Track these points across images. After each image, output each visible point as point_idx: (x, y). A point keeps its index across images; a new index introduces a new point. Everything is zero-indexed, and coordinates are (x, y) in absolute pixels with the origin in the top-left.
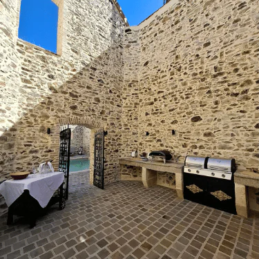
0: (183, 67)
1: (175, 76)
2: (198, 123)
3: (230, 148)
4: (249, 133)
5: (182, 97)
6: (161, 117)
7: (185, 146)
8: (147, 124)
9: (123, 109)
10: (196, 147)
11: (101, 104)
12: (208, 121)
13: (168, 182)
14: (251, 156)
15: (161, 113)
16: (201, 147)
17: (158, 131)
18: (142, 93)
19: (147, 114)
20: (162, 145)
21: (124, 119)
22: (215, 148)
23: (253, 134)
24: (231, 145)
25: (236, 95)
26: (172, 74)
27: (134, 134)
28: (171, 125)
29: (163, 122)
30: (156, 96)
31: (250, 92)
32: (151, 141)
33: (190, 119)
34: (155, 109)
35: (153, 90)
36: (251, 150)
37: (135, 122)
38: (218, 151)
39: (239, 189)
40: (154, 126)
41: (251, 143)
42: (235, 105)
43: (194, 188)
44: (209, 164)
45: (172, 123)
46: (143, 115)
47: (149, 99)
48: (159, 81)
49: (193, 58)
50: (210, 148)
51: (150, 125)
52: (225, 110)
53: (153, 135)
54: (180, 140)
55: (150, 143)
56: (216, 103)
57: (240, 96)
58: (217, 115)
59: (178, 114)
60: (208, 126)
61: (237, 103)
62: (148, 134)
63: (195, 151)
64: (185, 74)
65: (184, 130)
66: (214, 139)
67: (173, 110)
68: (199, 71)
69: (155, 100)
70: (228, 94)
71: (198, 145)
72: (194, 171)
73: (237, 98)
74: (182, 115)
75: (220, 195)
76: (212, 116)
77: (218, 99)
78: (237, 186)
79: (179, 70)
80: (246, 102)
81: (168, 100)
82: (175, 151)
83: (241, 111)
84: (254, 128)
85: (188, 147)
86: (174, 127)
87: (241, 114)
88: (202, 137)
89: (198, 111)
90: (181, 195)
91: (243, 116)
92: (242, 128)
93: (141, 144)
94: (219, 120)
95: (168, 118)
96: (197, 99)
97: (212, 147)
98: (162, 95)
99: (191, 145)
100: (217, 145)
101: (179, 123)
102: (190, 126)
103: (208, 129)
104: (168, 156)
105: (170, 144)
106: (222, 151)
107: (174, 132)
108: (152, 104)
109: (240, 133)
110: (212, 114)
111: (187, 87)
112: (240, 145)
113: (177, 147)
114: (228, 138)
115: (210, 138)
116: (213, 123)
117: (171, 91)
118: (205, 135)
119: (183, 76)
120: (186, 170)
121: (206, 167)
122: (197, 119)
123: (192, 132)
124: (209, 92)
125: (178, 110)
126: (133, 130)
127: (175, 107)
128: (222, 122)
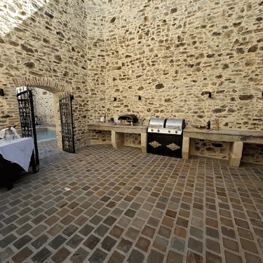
0: (151, 31)
1: (143, 41)
2: (161, 90)
3: (182, 111)
4: (197, 99)
5: (148, 64)
6: (128, 83)
7: (149, 111)
8: (114, 90)
9: (89, 72)
10: (157, 111)
11: (63, 64)
12: (169, 88)
13: (134, 142)
14: (196, 117)
15: (128, 79)
16: (162, 111)
17: (126, 97)
18: (108, 55)
19: (114, 79)
20: (129, 110)
21: (90, 84)
22: (172, 111)
23: (199, 100)
24: (183, 109)
25: (192, 66)
26: (141, 37)
27: (101, 99)
28: (138, 91)
29: (130, 88)
30: (124, 60)
31: (202, 65)
32: (118, 107)
33: (154, 87)
34: (122, 75)
35: (120, 53)
36: (196, 113)
37: (102, 88)
38: (174, 114)
39: (186, 140)
40: (122, 92)
41: (197, 107)
42: (190, 75)
43: (155, 144)
44: (167, 124)
45: (139, 89)
46: (110, 80)
47: (117, 63)
48: (127, 43)
49: (161, 23)
50: (168, 112)
51: (118, 90)
52: (182, 80)
53: (121, 101)
54: (145, 105)
55: (118, 109)
56: (177, 72)
57: (194, 67)
58: (176, 83)
59: (145, 80)
60: (168, 93)
61: (191, 73)
62: (115, 99)
63: (157, 114)
64: (153, 39)
65: (149, 96)
66: (172, 104)
67: (140, 76)
68: (165, 38)
69: (123, 64)
70: (186, 65)
71: (160, 110)
72: (155, 131)
73: (192, 69)
74: (148, 82)
75: (173, 146)
76: (173, 84)
77: (178, 68)
78: (184, 138)
79: (147, 34)
80: (198, 73)
81: (136, 66)
82: (140, 116)
83: (194, 81)
84: (200, 96)
85: (152, 112)
86: (140, 93)
87: (193, 83)
88: (163, 103)
89: (161, 79)
90: (145, 150)
91: (194, 85)
92: (192, 95)
93: (109, 110)
94: (177, 88)
95: (136, 84)
96: (162, 67)
97: (170, 111)
98: (129, 59)
99: (154, 109)
100: (174, 109)
101: (145, 89)
102: (154, 93)
103: (168, 95)
104: (135, 120)
105: (136, 110)
106: (177, 114)
107: (140, 98)
108: (119, 68)
109: (191, 99)
110: (173, 82)
111: (154, 54)
112: (190, 109)
113: (142, 112)
114: (182, 104)
115: (169, 103)
116: (173, 90)
117: (138, 56)
118: (166, 101)
119: (150, 42)
120: (149, 131)
121: (165, 127)
122: (160, 86)
123: (156, 98)
124: (172, 61)
125: (144, 77)
126: (100, 95)
127: (141, 74)
128: (179, 90)
